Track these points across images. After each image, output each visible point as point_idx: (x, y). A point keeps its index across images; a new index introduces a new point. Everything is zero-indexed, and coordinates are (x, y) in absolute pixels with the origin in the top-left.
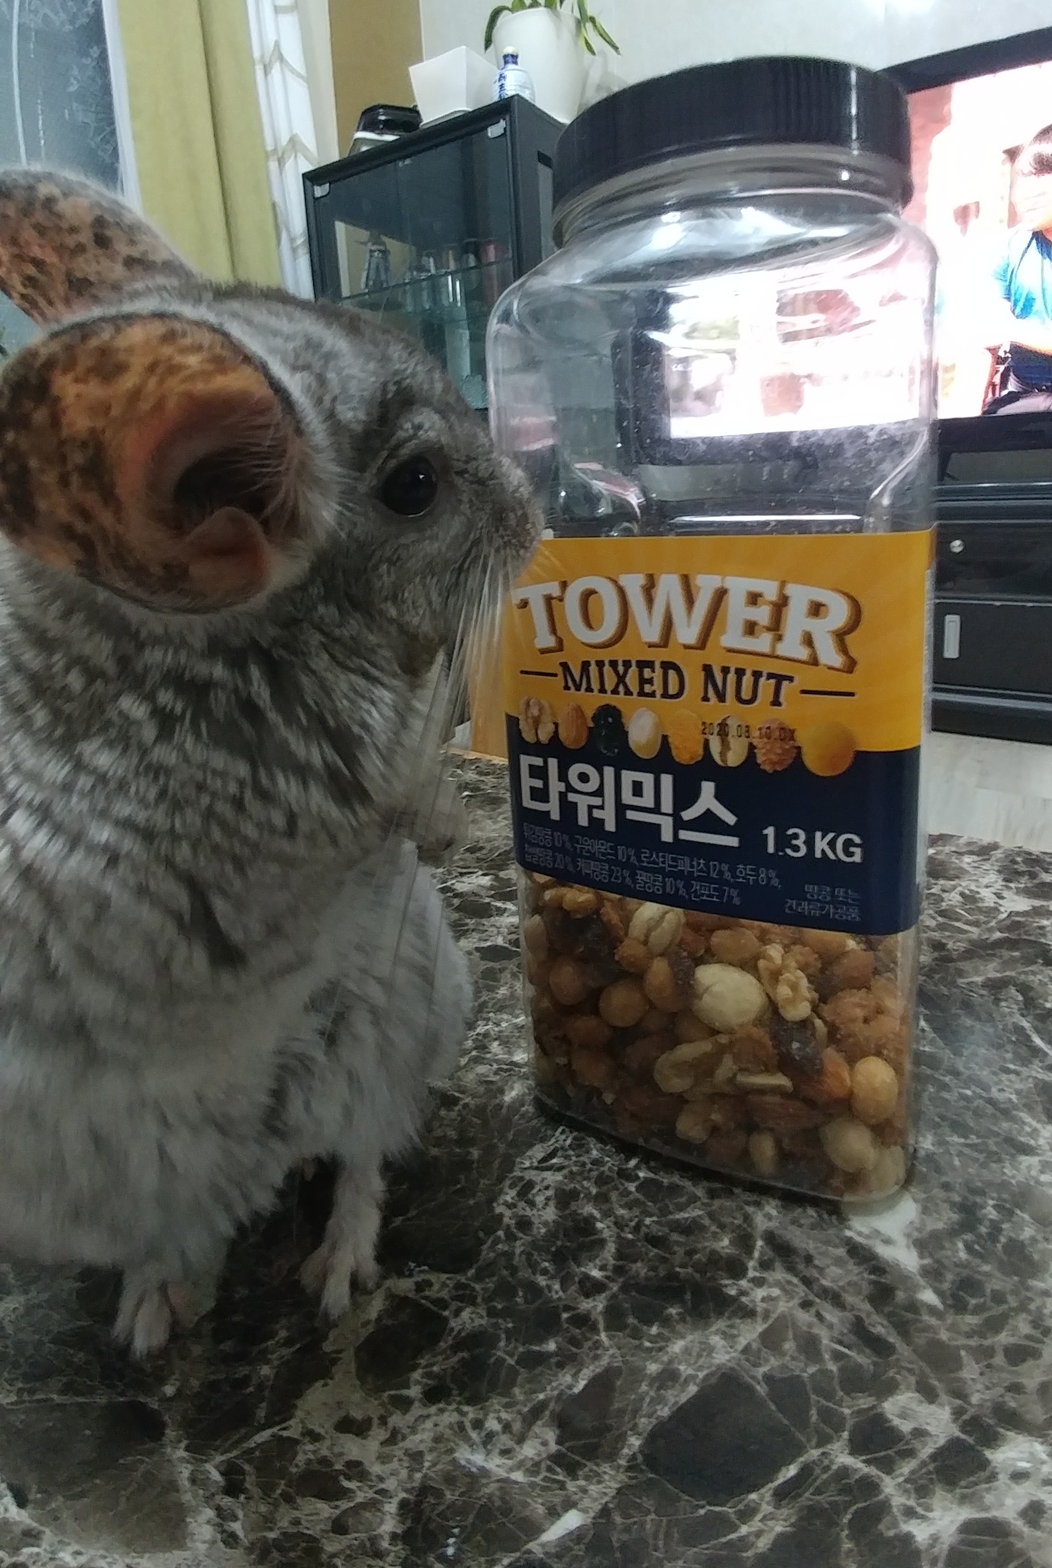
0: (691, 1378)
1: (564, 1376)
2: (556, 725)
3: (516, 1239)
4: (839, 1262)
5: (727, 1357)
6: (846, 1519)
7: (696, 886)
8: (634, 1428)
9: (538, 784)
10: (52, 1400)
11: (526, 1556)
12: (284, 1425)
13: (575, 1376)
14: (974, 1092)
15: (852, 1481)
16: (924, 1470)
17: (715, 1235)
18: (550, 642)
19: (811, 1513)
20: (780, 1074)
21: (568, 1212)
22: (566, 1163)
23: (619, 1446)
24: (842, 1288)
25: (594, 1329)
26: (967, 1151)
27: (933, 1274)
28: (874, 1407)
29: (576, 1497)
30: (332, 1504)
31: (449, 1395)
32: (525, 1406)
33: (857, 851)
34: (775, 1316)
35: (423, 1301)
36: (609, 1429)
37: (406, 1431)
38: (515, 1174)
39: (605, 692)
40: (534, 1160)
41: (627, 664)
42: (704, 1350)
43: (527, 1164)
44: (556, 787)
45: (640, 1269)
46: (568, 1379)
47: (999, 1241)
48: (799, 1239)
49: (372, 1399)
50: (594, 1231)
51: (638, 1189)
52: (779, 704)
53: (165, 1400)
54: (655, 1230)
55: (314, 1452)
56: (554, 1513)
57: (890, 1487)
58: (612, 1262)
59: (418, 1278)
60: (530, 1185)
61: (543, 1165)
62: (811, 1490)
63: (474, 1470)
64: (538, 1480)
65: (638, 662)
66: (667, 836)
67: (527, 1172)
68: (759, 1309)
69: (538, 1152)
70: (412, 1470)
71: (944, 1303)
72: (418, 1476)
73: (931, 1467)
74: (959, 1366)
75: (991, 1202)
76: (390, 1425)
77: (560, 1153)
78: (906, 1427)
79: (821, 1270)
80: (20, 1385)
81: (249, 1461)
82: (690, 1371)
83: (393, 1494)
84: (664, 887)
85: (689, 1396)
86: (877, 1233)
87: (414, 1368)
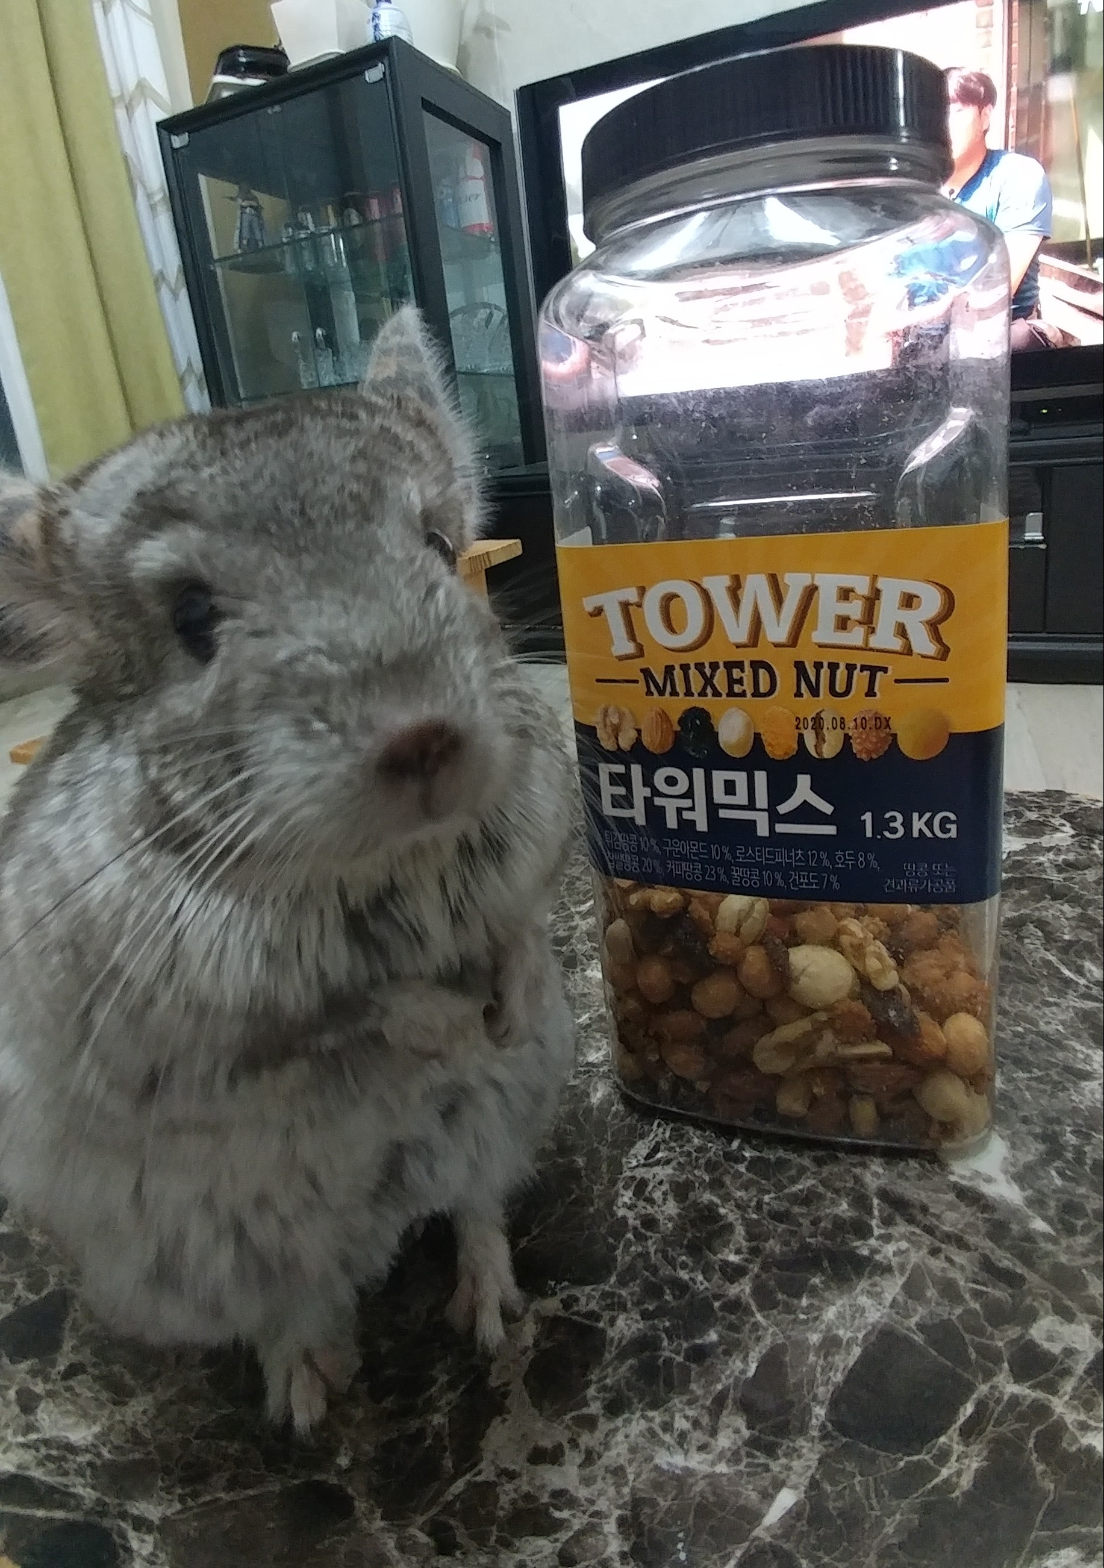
0: (851, 1342)
1: (734, 1362)
2: (639, 731)
3: (646, 1239)
4: (951, 1207)
5: (879, 1314)
6: (1031, 1444)
7: (794, 876)
8: (815, 1398)
9: (621, 791)
10: (220, 1499)
11: (756, 1543)
12: (476, 1470)
13: (745, 1359)
14: (1025, 1028)
15: (1024, 1408)
16: (1084, 1385)
17: (834, 1202)
18: (630, 648)
19: (998, 1446)
20: (879, 1042)
21: (688, 1203)
22: (672, 1155)
23: (807, 1419)
24: (961, 1230)
25: (748, 1312)
26: (1034, 1084)
27: (1038, 1203)
28: (1021, 1337)
29: (782, 1476)
30: (551, 1538)
31: (630, 1403)
32: (707, 1399)
33: (953, 828)
34: (909, 1267)
35: (575, 1318)
36: (791, 1404)
37: (600, 1449)
38: (624, 1175)
39: (692, 695)
40: (640, 1158)
41: (714, 666)
42: (856, 1311)
43: (634, 1163)
44: (640, 792)
45: (773, 1246)
46: (739, 1365)
47: (1086, 1164)
48: (911, 1190)
49: (555, 1425)
50: (721, 1217)
51: (747, 1169)
52: (875, 695)
53: (341, 1473)
54: (775, 1205)
55: (515, 1491)
56: (768, 1497)
57: (1059, 1405)
58: (744, 1243)
59: (564, 1295)
60: (642, 1184)
61: (649, 1160)
62: (992, 1423)
63: (677, 1471)
64: (741, 1467)
65: (725, 663)
66: (763, 830)
67: (636, 1170)
68: (893, 1264)
69: (641, 1148)
70: (618, 1486)
71: (1056, 1230)
72: (626, 1490)
73: (1089, 1381)
74: (1085, 1284)
75: (1069, 1129)
76: (583, 1447)
77: (662, 1147)
78: (1056, 1349)
79: (938, 1217)
80: (179, 1491)
81: (453, 1515)
82: (849, 1334)
83: (607, 1513)
84: (761, 881)
85: (856, 1358)
86: (977, 1174)
87: (588, 1384)
